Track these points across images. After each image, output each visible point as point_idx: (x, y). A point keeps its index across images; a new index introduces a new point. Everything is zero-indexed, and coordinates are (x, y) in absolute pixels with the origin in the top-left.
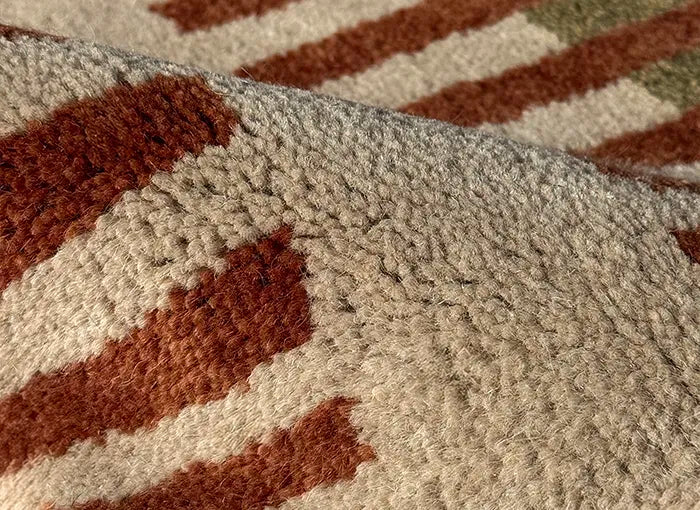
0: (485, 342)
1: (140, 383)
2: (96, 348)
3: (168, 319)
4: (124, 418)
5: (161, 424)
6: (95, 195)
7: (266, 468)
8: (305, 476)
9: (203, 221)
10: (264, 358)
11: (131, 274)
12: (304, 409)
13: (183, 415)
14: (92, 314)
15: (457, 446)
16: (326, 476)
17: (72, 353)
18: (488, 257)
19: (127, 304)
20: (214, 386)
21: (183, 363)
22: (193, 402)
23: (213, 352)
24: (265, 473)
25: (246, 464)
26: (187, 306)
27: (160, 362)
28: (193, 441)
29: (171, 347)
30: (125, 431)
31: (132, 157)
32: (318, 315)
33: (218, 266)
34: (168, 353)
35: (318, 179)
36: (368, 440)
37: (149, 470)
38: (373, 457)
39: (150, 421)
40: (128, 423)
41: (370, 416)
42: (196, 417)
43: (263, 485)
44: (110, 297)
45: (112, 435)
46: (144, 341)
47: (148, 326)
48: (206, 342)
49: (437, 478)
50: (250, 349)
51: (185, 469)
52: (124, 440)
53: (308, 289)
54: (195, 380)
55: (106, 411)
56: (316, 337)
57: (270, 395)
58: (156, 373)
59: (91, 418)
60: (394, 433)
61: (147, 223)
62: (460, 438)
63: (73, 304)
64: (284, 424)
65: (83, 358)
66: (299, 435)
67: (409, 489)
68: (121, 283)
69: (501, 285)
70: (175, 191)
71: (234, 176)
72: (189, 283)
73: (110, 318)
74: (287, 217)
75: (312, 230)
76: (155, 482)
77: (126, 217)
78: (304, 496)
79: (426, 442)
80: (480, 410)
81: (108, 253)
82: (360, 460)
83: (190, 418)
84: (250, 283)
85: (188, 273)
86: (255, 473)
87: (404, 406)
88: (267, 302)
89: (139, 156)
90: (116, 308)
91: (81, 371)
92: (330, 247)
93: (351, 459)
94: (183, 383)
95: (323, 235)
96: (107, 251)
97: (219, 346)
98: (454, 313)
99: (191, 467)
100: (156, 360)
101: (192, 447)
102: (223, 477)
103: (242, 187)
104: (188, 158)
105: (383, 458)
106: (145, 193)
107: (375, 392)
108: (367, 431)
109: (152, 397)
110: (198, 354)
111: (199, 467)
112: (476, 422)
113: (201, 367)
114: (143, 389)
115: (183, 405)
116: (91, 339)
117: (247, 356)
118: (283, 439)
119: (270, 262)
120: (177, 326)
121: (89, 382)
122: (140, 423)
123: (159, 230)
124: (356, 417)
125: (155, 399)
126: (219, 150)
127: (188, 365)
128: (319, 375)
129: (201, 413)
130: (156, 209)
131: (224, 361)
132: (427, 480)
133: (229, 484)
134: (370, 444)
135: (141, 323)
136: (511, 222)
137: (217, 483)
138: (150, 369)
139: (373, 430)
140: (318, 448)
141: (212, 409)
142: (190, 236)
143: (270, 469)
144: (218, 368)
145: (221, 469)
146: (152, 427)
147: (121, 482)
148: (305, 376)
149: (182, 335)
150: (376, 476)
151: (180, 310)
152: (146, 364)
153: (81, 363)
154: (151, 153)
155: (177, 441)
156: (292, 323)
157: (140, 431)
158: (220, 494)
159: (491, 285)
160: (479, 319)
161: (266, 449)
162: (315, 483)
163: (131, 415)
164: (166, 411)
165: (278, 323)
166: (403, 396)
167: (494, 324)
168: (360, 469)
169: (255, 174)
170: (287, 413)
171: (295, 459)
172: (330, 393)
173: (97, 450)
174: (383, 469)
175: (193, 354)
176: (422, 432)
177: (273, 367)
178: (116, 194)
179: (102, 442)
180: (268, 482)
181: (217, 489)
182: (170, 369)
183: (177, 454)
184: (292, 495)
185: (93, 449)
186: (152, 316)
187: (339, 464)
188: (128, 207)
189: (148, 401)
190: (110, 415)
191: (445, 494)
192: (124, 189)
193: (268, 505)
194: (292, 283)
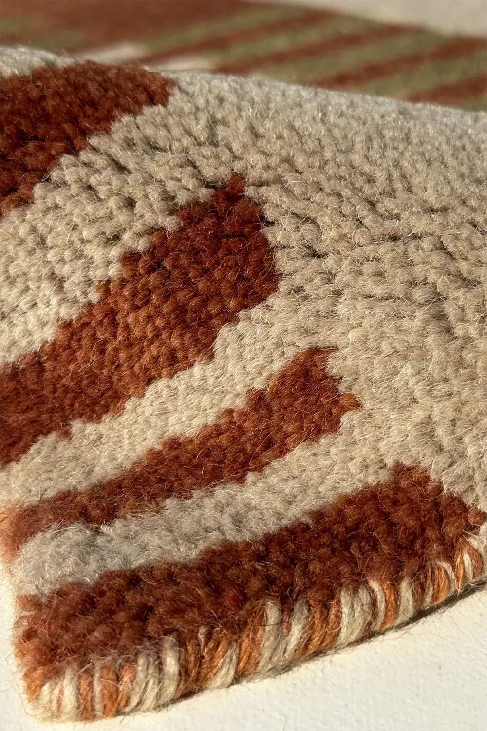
0: (464, 267)
1: (101, 365)
2: (49, 333)
3: (122, 288)
4: (88, 406)
5: (129, 405)
6: (30, 162)
7: (244, 433)
8: (287, 435)
9: (149, 179)
10: (230, 318)
11: (77, 244)
12: (277, 366)
13: (150, 391)
14: (41, 295)
15: (446, 380)
16: (309, 433)
17: (24, 343)
18: (457, 185)
19: (77, 277)
20: (180, 355)
21: (144, 336)
22: (160, 377)
23: (175, 318)
24: (244, 438)
25: (222, 433)
26: (142, 271)
27: (120, 338)
28: (163, 417)
29: (130, 320)
30: (90, 419)
31: (66, 122)
32: (283, 262)
33: (170, 223)
34: (127, 327)
35: (267, 127)
36: (349, 388)
37: (120, 457)
38: (357, 405)
39: (115, 405)
40: (93, 411)
41: (349, 362)
42: (165, 392)
43: (243, 450)
44: (57, 272)
45: (76, 425)
46: (99, 317)
47: (102, 301)
48: (166, 308)
49: (429, 417)
50: (213, 309)
51: (159, 448)
52: (90, 428)
53: (270, 238)
54: (159, 352)
55: (67, 402)
56: (283, 286)
57: (241, 357)
58: (116, 350)
59: (52, 411)
60: (377, 374)
61: (90, 187)
62: (449, 372)
63: (20, 285)
64: (259, 384)
65: (37, 346)
66: (276, 394)
67: (400, 432)
68: (67, 255)
69: (474, 210)
70: (116, 150)
71: (176, 132)
72: (141, 245)
73: (59, 297)
74: (238, 166)
75: (267, 176)
76: (128, 465)
77: (65, 183)
78: (288, 456)
79: (412, 381)
80: (468, 339)
81: (50, 223)
82: (344, 410)
83: (158, 394)
84: (205, 238)
85: (139, 235)
86: (234, 440)
87: (385, 346)
88: (226, 255)
89: (74, 120)
90: (66, 285)
91: (36, 362)
92: (288, 191)
93: (334, 411)
94: (146, 357)
95: (279, 180)
96: (49, 220)
97: (181, 310)
98: (426, 244)
99: (165, 444)
100: (115, 337)
101: (163, 424)
102: (200, 449)
103: (186, 141)
104: (126, 119)
105: (368, 405)
106: (85, 156)
107: (353, 335)
108: (348, 379)
109: (115, 378)
110: (159, 322)
111: (174, 444)
112: (464, 353)
113: (163, 336)
114: (105, 371)
115: (149, 381)
116: (43, 324)
117: (210, 317)
118: (258, 400)
119: (225, 214)
120: (134, 295)
121: (46, 374)
122: (106, 409)
123: (102, 192)
124: (334, 365)
125: (119, 380)
126: (159, 108)
127: (150, 336)
128: (290, 327)
129: (169, 387)
130: (98, 172)
131: (188, 327)
132: (418, 420)
133: (207, 455)
134: (353, 392)
135: (94, 297)
136: (474, 153)
137: (195, 456)
138: (109, 348)
139: (354, 376)
140: (298, 404)
141: (181, 381)
142: (138, 195)
143: (250, 434)
144: (181, 336)
145: (197, 442)
146: (120, 411)
147: (91, 471)
148: (275, 330)
149: (139, 304)
150: (362, 424)
151: (134, 276)
152: (106, 342)
153: (35, 353)
154: (86, 116)
155: (147, 422)
156: (255, 275)
157: (106, 418)
158: (198, 466)
159: (462, 211)
160: (455, 246)
161: (242, 414)
162: (297, 442)
163: (95, 402)
164: (131, 391)
165: (240, 278)
166: (382, 336)
167: (472, 249)
168: (345, 420)
169: (199, 128)
170: (260, 373)
171: (275, 419)
172: (303, 344)
173: (63, 443)
174: (370, 416)
175: (154, 323)
176: (407, 370)
177: (240, 325)
178: (52, 160)
179: (67, 434)
180: (249, 447)
181: (195, 461)
182: (131, 345)
183: (149, 434)
184: (276, 457)
185: (58, 442)
186: (105, 287)
187: (321, 417)
188: (66, 172)
189: (112, 383)
190: (72, 405)
191: (440, 431)
192: (60, 154)
193: (251, 470)
194: (250, 233)
